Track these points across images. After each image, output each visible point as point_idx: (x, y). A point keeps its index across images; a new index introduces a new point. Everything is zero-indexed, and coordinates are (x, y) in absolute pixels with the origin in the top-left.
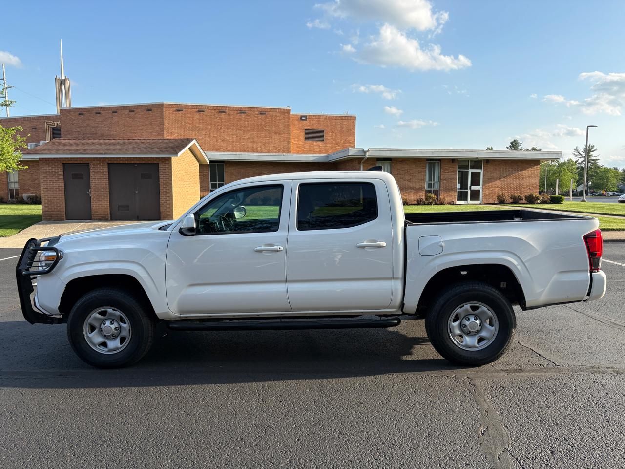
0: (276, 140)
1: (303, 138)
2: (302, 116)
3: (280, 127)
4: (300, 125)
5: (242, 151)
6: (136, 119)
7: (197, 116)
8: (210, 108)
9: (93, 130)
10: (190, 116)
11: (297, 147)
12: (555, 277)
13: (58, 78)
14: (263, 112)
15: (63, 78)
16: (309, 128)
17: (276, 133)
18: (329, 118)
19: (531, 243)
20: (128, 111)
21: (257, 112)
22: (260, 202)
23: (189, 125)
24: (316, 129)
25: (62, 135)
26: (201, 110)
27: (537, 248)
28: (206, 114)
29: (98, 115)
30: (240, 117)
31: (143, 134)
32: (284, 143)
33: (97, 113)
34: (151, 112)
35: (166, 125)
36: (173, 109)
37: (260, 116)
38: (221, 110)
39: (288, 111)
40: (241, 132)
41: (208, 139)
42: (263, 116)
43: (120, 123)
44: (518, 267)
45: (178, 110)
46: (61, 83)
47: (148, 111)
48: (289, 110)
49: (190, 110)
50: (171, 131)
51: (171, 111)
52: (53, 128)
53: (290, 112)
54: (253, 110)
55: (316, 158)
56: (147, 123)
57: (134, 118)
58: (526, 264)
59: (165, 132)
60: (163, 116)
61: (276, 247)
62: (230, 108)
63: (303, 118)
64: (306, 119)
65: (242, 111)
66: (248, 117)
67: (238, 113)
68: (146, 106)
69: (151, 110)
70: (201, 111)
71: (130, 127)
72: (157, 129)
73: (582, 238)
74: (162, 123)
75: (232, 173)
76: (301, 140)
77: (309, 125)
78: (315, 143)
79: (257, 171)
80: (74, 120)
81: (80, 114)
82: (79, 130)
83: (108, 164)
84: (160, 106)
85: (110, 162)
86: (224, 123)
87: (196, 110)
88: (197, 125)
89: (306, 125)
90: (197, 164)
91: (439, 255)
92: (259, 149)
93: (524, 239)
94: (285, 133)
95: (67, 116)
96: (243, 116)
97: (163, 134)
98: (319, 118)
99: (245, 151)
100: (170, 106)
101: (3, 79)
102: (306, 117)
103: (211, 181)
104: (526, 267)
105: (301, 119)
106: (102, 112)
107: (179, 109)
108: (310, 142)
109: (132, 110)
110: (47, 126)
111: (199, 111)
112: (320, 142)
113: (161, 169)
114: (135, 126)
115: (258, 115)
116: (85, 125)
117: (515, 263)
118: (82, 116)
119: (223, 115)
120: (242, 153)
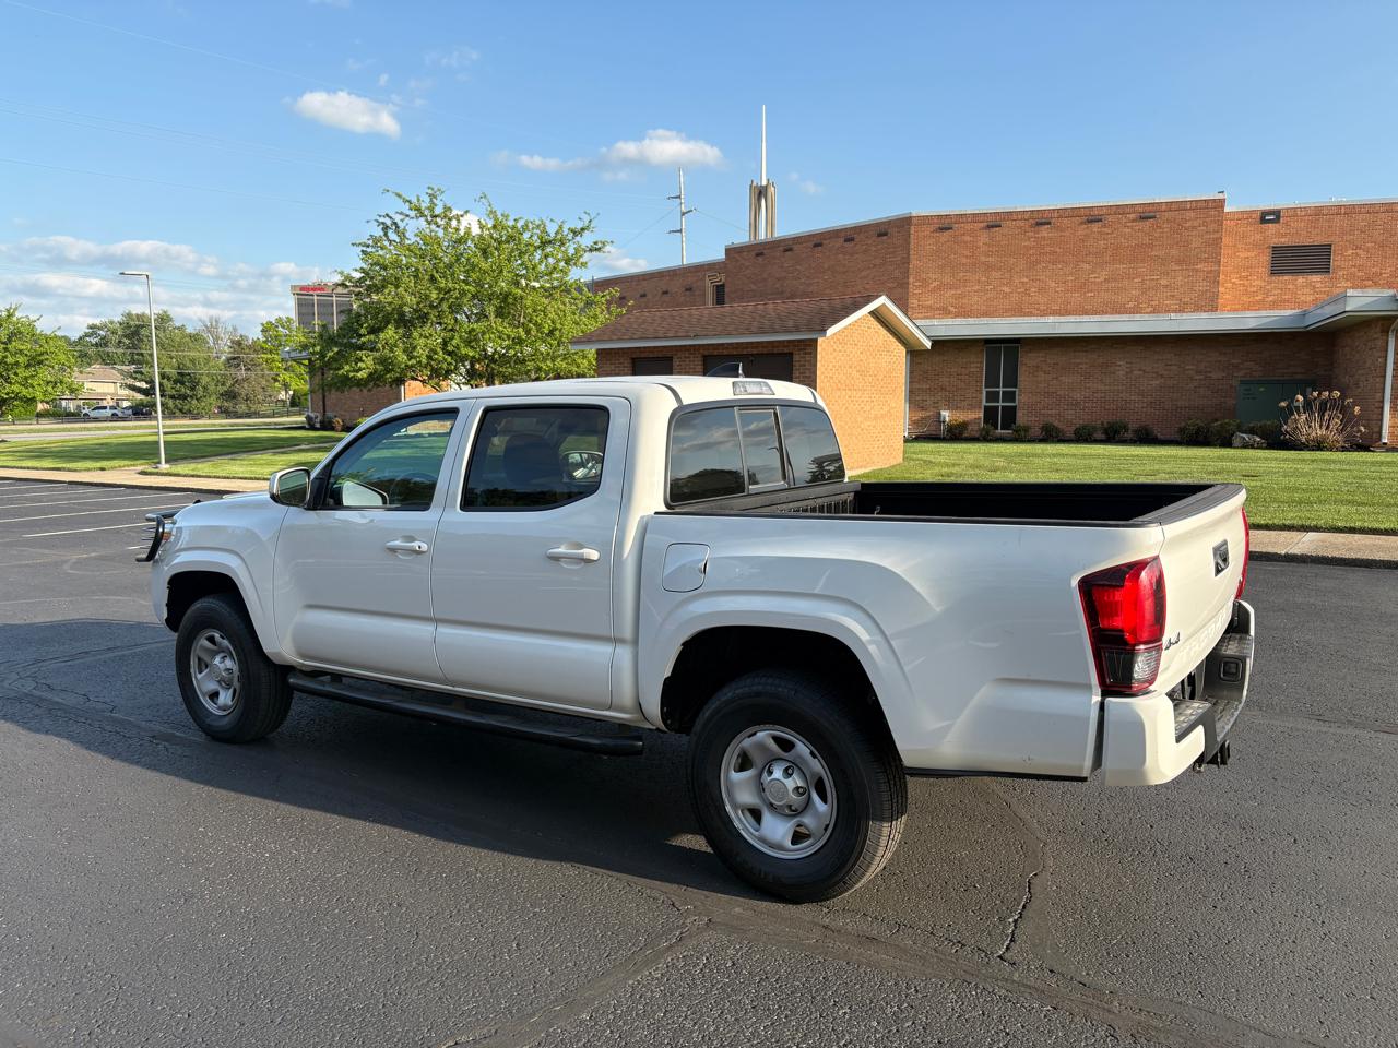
0: (1180, 278)
1: (1264, 270)
2: (1265, 213)
3: (1193, 245)
4: (1258, 237)
5: (1086, 313)
6: (856, 256)
7: (984, 237)
8: (1015, 217)
9: (777, 286)
10: (967, 238)
11: (1246, 293)
12: (986, 693)
13: (754, 184)
14: (1147, 214)
15: (764, 183)
16: (1284, 241)
17: (1179, 262)
18: (1350, 211)
19: (916, 586)
20: (842, 240)
21: (1132, 216)
22: (1099, 435)
23: (964, 260)
24: (1308, 242)
25: (726, 300)
26: (993, 222)
27: (932, 602)
28: (1005, 231)
29: (788, 253)
30: (1088, 232)
31: (868, 287)
32: (1202, 286)
33: (786, 250)
34: (885, 237)
35: (914, 263)
36: (932, 228)
37: (1141, 224)
38: (1041, 220)
39: (1220, 204)
40: (1086, 266)
41: (1006, 289)
42: (1148, 223)
43: (826, 266)
44: (872, 648)
45: (941, 229)
46: (760, 194)
47: (880, 235)
48: (1222, 202)
49: (969, 227)
50: (924, 276)
51: (927, 230)
52: (717, 286)
53: (1223, 207)
54: (1120, 210)
55: (1268, 320)
56: (878, 261)
57: (852, 255)
58: (893, 642)
59: (911, 280)
60: (909, 243)
61: (415, 545)
62: (1063, 213)
63: (1269, 217)
64: (1277, 220)
65: (1092, 217)
66: (1106, 230)
67: (1082, 223)
68: (878, 225)
69: (886, 234)
70: (992, 227)
71: (844, 273)
72: (897, 273)
73: (1075, 582)
74: (906, 261)
75: (1038, 367)
76: (1260, 278)
77: (1283, 236)
78: (1300, 280)
79: (1101, 360)
80: (747, 268)
81: (757, 255)
82: (753, 287)
83: (705, 357)
84: (904, 223)
85: (706, 353)
86: (1048, 249)
87: (982, 225)
88: (983, 259)
89: (1276, 235)
90: (900, 352)
91: (697, 593)
92: (1131, 305)
93: (897, 570)
94: (1205, 261)
95: (737, 261)
96: (1095, 227)
97: (908, 283)
98: (1318, 212)
99: (1095, 313)
100: (926, 220)
101: (679, 197)
102: (1277, 214)
103: (986, 387)
104: (893, 651)
105: (1263, 220)
106: (795, 247)
107: (944, 224)
108: (1286, 278)
109: (849, 235)
110: (708, 283)
111: (989, 227)
112: (1315, 278)
113: (796, 365)
114: (853, 272)
115: (1133, 221)
116: (765, 276)
117: (864, 636)
118: (760, 259)
119: (1044, 231)
120: (1062, 319)
